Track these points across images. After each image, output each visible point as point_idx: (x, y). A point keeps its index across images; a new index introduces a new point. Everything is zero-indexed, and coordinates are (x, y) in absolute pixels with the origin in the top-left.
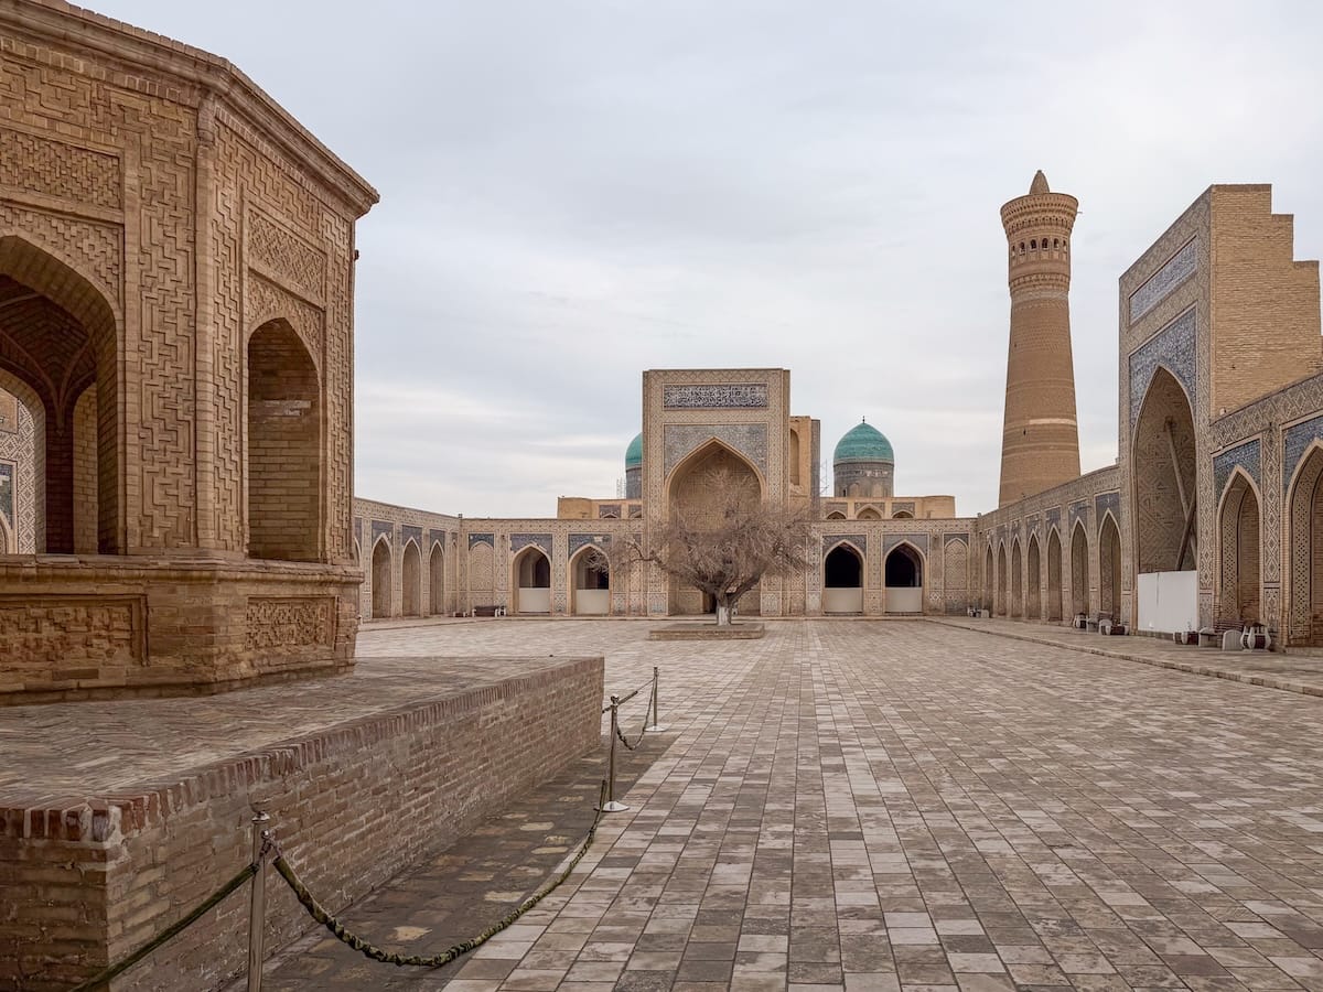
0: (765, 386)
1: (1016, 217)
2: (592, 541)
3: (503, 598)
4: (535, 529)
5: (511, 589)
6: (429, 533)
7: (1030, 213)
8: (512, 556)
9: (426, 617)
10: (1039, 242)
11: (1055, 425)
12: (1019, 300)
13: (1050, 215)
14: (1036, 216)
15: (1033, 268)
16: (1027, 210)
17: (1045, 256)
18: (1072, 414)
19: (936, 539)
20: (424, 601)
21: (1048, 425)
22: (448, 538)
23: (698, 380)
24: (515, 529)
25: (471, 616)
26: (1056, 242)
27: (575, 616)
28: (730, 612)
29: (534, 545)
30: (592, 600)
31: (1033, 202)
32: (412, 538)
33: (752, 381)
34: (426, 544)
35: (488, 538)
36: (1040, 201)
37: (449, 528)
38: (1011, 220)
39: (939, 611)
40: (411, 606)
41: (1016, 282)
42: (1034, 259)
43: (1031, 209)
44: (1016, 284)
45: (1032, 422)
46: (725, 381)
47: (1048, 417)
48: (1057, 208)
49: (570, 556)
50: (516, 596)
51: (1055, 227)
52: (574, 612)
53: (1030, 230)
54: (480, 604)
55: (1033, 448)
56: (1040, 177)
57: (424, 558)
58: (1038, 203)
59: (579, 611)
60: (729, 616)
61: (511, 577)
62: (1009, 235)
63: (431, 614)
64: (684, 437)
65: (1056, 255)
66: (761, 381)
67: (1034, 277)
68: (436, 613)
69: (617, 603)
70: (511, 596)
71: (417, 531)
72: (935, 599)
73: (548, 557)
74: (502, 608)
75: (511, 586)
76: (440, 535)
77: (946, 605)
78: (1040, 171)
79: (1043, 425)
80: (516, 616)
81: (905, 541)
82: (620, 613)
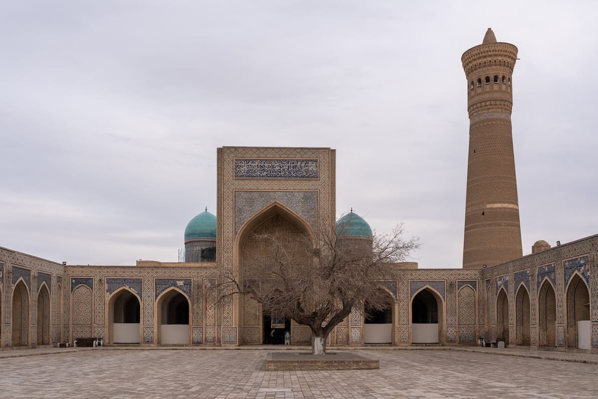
0: (316, 161)
1: (475, 60)
2: (175, 285)
3: (100, 331)
4: (127, 275)
5: (107, 324)
6: (36, 275)
7: (485, 57)
8: (108, 297)
9: (33, 347)
10: (492, 78)
11: (505, 208)
12: (477, 119)
13: (500, 58)
14: (490, 59)
15: (487, 96)
16: (483, 54)
17: (496, 87)
18: (515, 202)
19: (451, 285)
20: (32, 334)
21: (499, 208)
22: (54, 281)
23: (262, 155)
24: (111, 275)
25: (73, 346)
26: (504, 78)
27: (161, 346)
28: (325, 342)
29: (127, 288)
30: (175, 333)
31: (487, 49)
32: (21, 278)
33: (306, 157)
34: (34, 284)
35: (88, 282)
36: (493, 48)
37: (55, 273)
38: (470, 62)
39: (455, 342)
40: (20, 338)
41: (475, 106)
42: (488, 90)
43: (486, 54)
44: (473, 109)
45: (489, 206)
46: (284, 157)
47: (500, 202)
48: (505, 53)
49: (157, 296)
50: (111, 330)
51: (503, 67)
52: (159, 343)
53: (485, 69)
54: (80, 336)
55: (490, 225)
56: (490, 33)
57: (33, 296)
58: (492, 49)
59: (163, 342)
60: (324, 345)
61: (107, 313)
62: (468, 74)
63: (39, 344)
64: (251, 202)
65: (504, 87)
66: (313, 157)
67: (488, 103)
68: (43, 344)
69: (196, 336)
70: (106, 330)
71: (26, 272)
72: (451, 333)
73: (139, 298)
74: (100, 339)
75: (107, 321)
76: (47, 277)
77: (460, 337)
78: (489, 29)
79: (497, 208)
80: (110, 346)
81: (428, 286)
82: (198, 343)
